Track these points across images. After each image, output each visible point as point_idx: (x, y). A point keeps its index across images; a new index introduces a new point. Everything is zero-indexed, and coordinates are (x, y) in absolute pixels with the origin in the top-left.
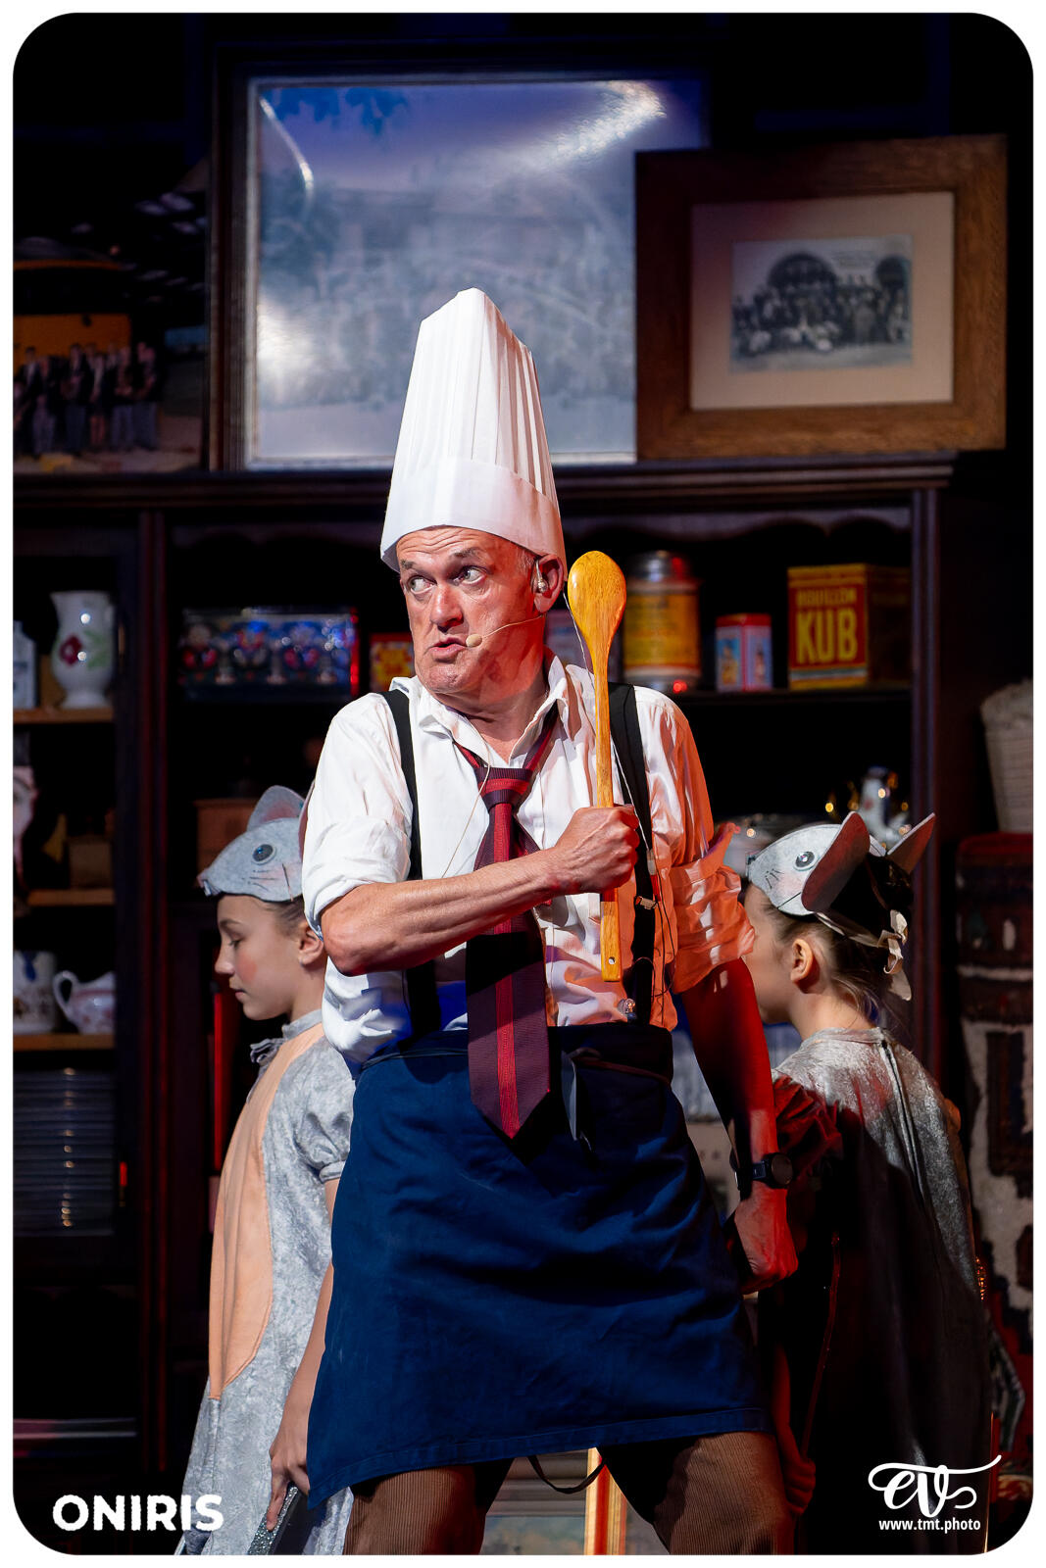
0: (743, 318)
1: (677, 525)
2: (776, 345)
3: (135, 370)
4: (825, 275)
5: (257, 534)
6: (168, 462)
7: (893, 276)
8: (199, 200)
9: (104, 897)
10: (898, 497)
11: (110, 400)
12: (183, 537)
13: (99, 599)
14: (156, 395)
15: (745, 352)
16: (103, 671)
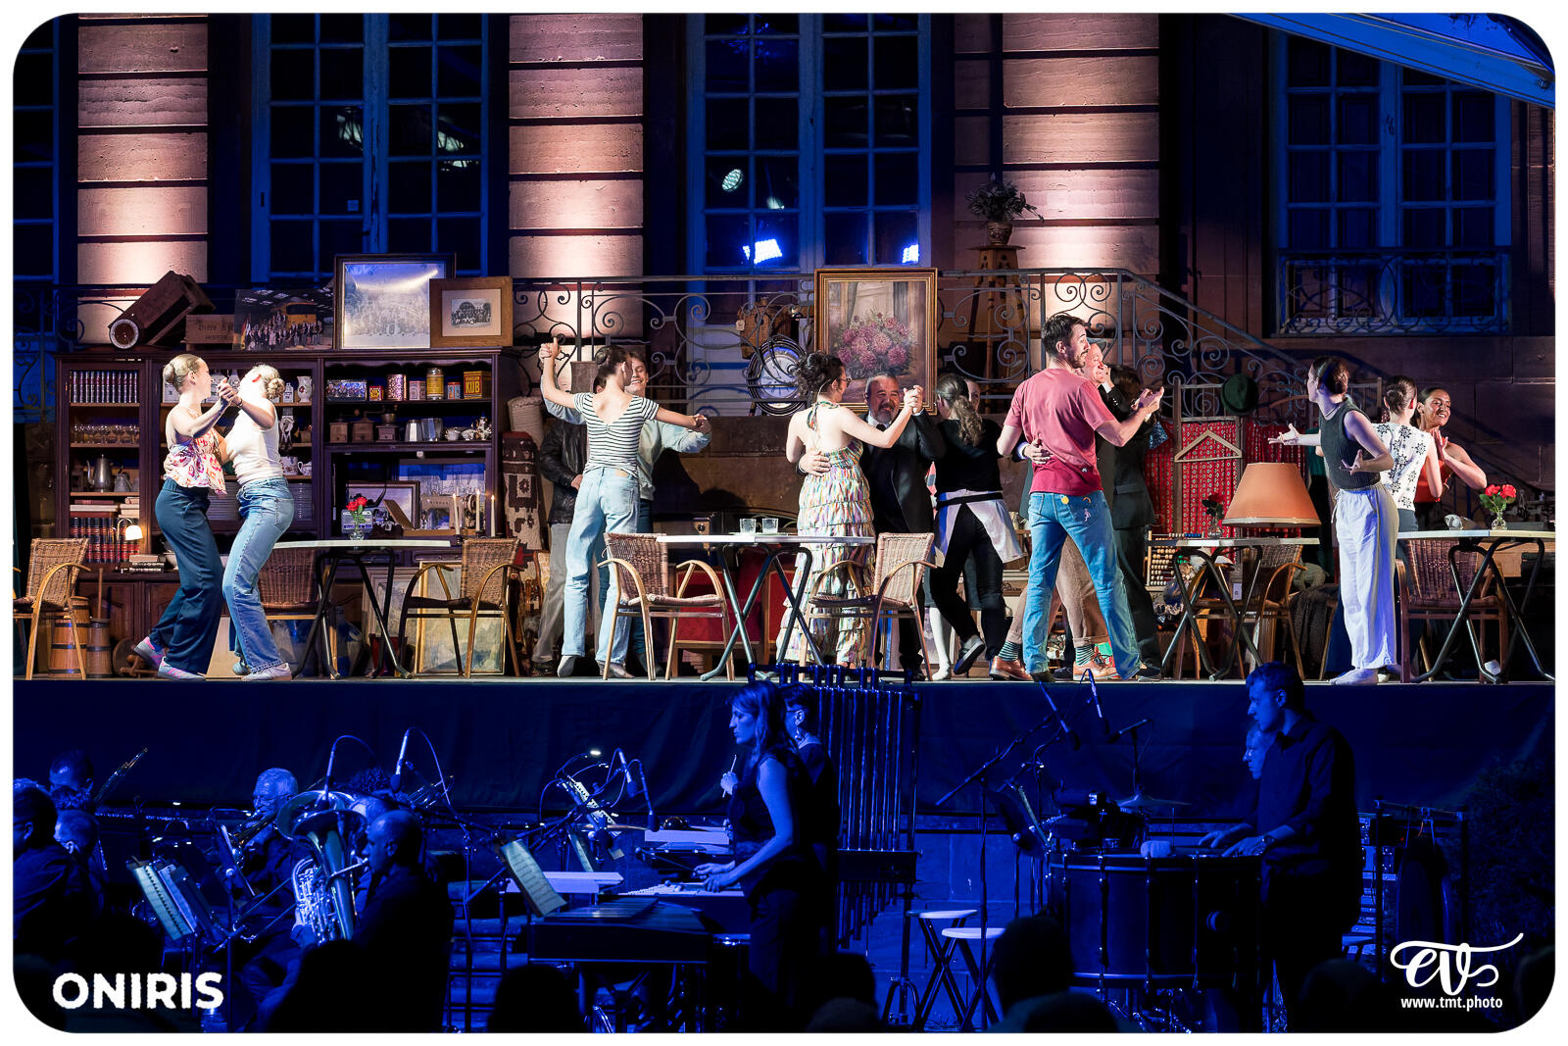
0: (453, 315)
1: (439, 362)
2: (460, 322)
3: (317, 326)
4: (472, 307)
5: (344, 363)
6: (325, 348)
7: (487, 307)
8: (331, 289)
9: (310, 445)
10: (489, 357)
11: (311, 334)
12: (328, 364)
13: (308, 378)
14: (322, 332)
15: (454, 324)
16: (309, 395)
